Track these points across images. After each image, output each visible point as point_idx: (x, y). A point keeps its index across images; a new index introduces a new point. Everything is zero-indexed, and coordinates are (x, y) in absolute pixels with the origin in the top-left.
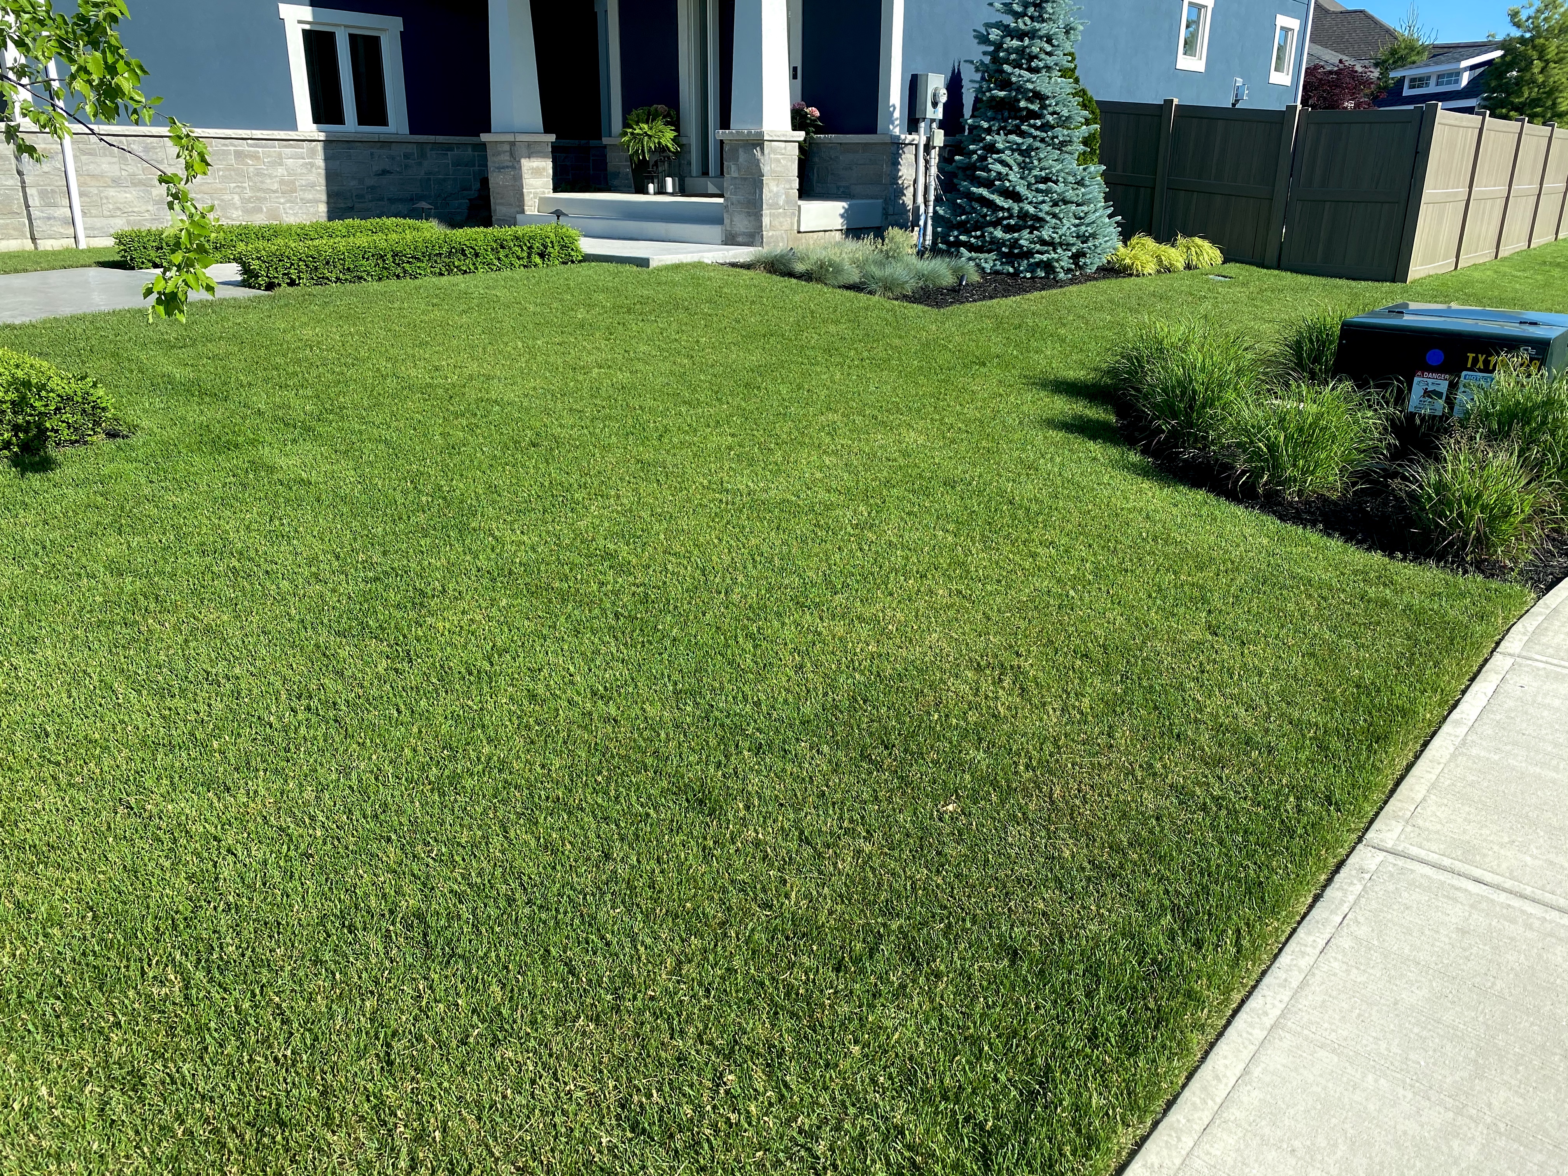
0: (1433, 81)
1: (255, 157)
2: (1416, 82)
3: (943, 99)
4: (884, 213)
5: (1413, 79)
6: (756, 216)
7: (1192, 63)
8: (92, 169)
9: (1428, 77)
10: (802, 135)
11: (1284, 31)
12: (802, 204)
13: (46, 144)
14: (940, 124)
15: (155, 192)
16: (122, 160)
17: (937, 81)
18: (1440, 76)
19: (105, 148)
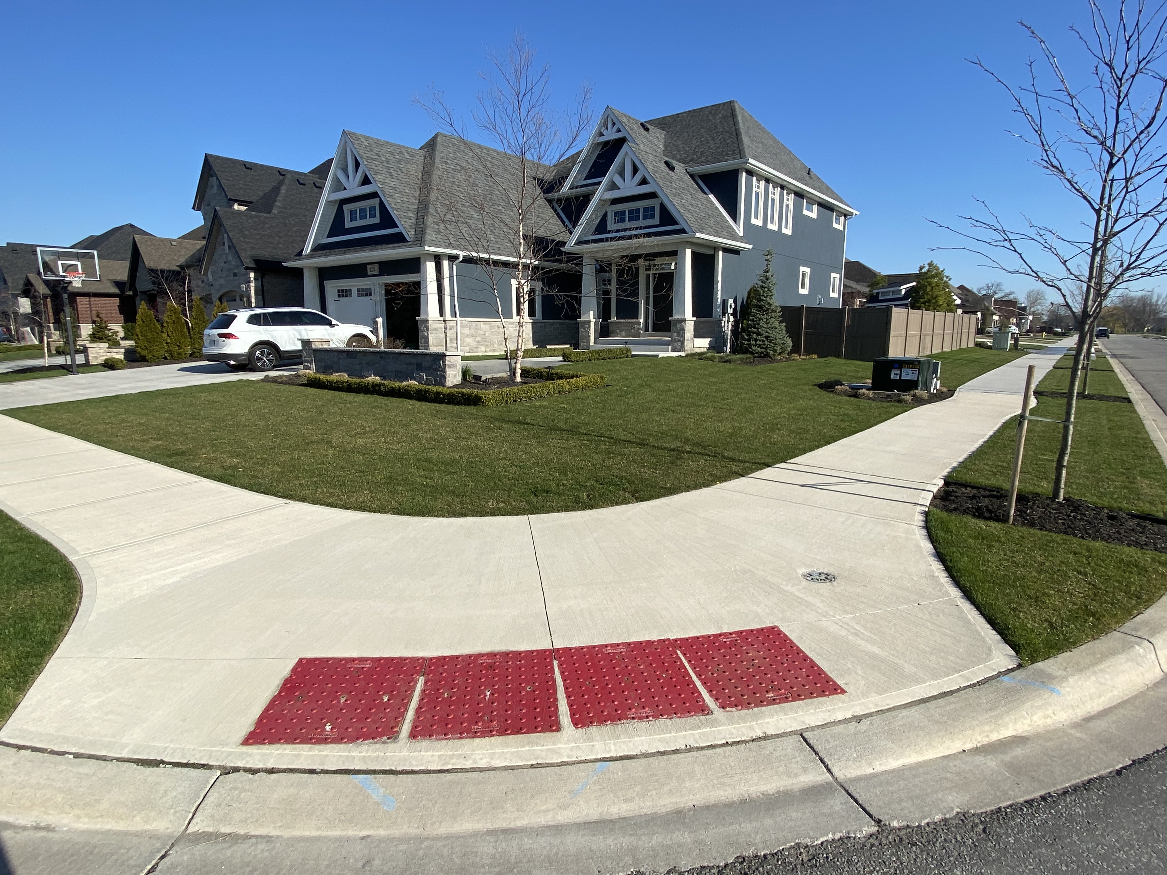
0: (891, 294)
3: (733, 307)
4: (716, 342)
5: (883, 293)
6: (683, 343)
7: (804, 291)
8: (463, 331)
9: (889, 292)
10: (695, 319)
11: (834, 279)
12: (695, 339)
13: (453, 324)
14: (732, 315)
15: (477, 339)
16: (470, 329)
17: (731, 301)
18: (893, 292)
19: (466, 325)
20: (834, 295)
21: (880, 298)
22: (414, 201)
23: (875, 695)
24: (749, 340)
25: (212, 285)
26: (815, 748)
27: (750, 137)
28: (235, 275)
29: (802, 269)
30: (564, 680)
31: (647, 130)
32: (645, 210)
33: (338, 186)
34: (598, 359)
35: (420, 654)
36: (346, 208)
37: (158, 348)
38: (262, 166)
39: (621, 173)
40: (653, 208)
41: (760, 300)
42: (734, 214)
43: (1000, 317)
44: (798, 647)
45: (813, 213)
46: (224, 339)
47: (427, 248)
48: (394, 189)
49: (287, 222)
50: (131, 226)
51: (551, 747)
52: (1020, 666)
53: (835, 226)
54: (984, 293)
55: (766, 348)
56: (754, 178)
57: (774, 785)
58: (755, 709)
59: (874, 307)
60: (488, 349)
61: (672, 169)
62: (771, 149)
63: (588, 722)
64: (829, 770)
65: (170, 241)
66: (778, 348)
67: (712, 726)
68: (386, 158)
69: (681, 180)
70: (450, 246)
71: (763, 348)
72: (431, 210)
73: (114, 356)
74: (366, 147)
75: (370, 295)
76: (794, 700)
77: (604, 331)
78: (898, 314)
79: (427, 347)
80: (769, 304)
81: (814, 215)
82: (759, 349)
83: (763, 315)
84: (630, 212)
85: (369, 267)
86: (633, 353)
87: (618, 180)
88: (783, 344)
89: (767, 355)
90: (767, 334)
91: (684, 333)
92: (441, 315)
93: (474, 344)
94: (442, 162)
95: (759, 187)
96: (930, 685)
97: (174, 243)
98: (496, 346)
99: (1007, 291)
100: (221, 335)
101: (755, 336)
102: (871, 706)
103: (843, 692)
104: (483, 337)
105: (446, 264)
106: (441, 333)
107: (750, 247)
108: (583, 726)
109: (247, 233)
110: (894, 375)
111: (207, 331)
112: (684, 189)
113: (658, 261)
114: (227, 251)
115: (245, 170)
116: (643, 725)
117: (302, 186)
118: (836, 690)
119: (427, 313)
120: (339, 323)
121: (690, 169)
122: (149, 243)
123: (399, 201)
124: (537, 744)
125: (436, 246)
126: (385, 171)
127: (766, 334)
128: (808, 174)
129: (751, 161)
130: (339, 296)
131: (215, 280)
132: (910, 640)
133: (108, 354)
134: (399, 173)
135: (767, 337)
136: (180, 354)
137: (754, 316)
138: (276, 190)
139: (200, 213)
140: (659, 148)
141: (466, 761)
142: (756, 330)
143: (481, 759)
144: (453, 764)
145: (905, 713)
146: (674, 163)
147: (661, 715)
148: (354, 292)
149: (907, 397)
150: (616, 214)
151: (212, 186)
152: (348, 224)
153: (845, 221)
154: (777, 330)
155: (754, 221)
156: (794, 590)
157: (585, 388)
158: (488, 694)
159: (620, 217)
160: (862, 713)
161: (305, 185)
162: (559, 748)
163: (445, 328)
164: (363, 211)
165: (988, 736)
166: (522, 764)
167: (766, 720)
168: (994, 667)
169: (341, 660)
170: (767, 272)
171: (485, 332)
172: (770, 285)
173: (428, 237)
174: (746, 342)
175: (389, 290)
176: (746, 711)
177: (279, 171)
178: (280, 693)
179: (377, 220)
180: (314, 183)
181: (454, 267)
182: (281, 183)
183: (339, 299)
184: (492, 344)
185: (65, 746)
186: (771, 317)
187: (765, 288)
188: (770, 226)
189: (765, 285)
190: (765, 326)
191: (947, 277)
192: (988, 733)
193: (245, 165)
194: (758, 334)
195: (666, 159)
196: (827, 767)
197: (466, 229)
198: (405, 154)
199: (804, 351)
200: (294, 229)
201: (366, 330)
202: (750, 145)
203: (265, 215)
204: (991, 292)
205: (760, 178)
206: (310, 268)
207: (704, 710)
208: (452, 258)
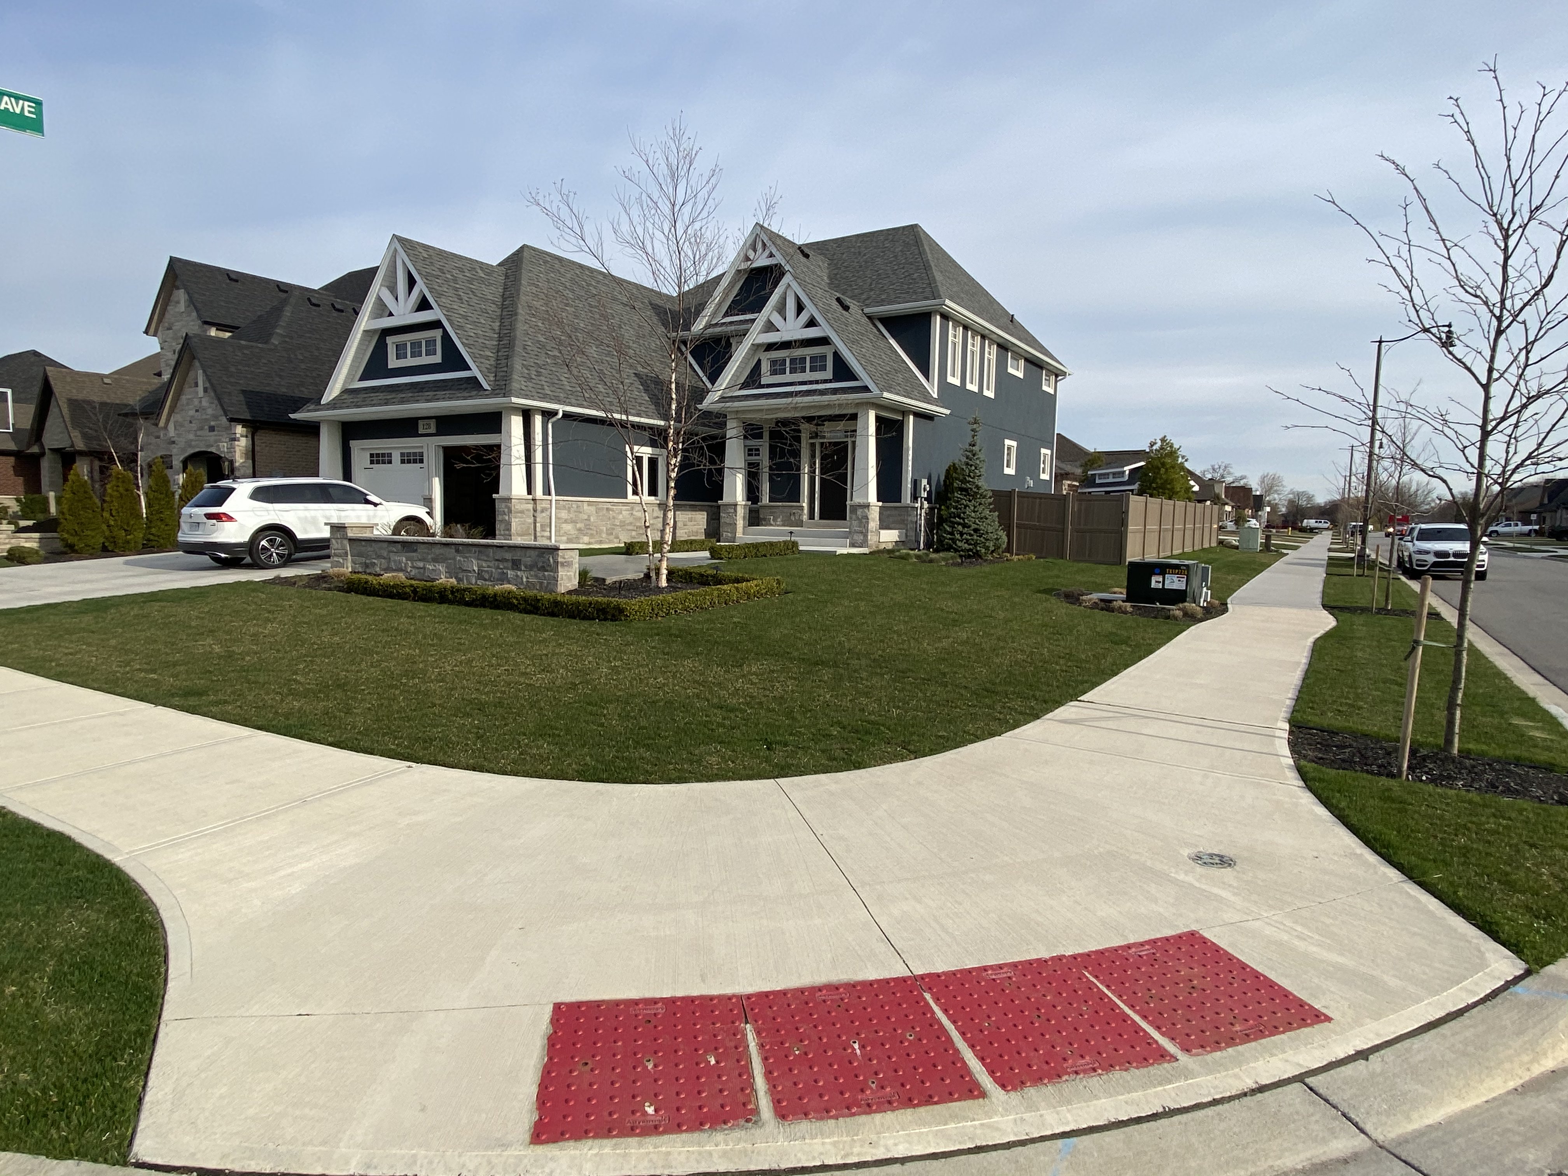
0: (1111, 476)
1: (613, 510)
2: (1101, 476)
3: (929, 489)
4: (907, 536)
5: (1100, 475)
6: (866, 536)
7: (1010, 471)
8: (559, 515)
9: (1108, 474)
10: (880, 504)
11: (1045, 455)
12: (882, 532)
13: (545, 505)
14: (926, 499)
15: (578, 525)
16: (569, 512)
17: (924, 482)
18: (1114, 474)
19: (564, 506)
20: (1045, 477)
21: (1098, 481)
22: (492, 335)
23: (1368, 1020)
24: (952, 533)
25: (174, 442)
26: (1331, 1099)
27: (942, 272)
28: (212, 429)
29: (1008, 442)
30: (954, 1022)
31: (807, 256)
32: (813, 359)
33: (382, 310)
34: (757, 556)
35: (729, 991)
36: (390, 340)
37: (93, 534)
38: (254, 277)
39: (781, 309)
40: (824, 358)
41: (964, 481)
42: (925, 369)
43: (1233, 507)
44: (1238, 959)
45: (1017, 370)
46: (214, 521)
47: (514, 400)
48: (465, 317)
49: (292, 356)
50: (35, 353)
51: (985, 1121)
52: (1528, 973)
53: (1045, 388)
54: (1209, 476)
55: (976, 544)
56: (951, 323)
57: (1302, 1156)
58: (1230, 1050)
59: (1090, 493)
60: (592, 540)
61: (846, 308)
62: (967, 288)
63: (1017, 1082)
64: (1362, 1131)
65: (101, 377)
66: (991, 544)
67: (1186, 1079)
68: (452, 276)
69: (857, 322)
70: (544, 398)
71: (971, 544)
72: (518, 349)
73: (22, 544)
74: (424, 259)
75: (421, 461)
76: (1272, 1034)
77: (755, 519)
78: (1136, 503)
79: (509, 536)
80: (978, 487)
81: (1020, 375)
82: (966, 545)
83: (970, 501)
84: (793, 361)
85: (421, 423)
86: (801, 548)
87: (776, 319)
88: (997, 539)
89: (977, 555)
90: (976, 526)
91: (868, 523)
92: (529, 492)
93: (573, 532)
94: (530, 284)
95: (955, 335)
96: (1429, 1003)
97: (106, 381)
98: (604, 535)
99: (1238, 474)
100: (209, 516)
101: (960, 528)
102: (1371, 1036)
103: (1328, 1019)
104: (588, 522)
105: (538, 420)
106: (528, 517)
107: (948, 412)
108: (1014, 1089)
109: (233, 369)
110: (1155, 582)
111: (185, 510)
112: (863, 335)
113: (827, 427)
114: (201, 393)
115: (228, 281)
116: (1094, 1082)
117: (315, 308)
118: (1318, 1017)
119: (510, 489)
120: (383, 502)
121: (867, 310)
122: (69, 379)
123: (472, 334)
124: (965, 1119)
125: (526, 397)
126: (451, 293)
127: (974, 526)
128: (1012, 321)
129: (948, 302)
130: (372, 462)
131: (179, 435)
132: (1373, 943)
133: (13, 541)
134: (472, 296)
135: (976, 530)
136: (128, 542)
137: (958, 502)
138: (277, 311)
139: (155, 340)
140: (823, 280)
141: (874, 1147)
142: (961, 521)
143: (896, 1145)
144: (858, 1155)
145: (1416, 1043)
146: (848, 301)
147: (1112, 1066)
148: (396, 457)
149: (1175, 610)
150: (774, 362)
151: (178, 302)
152: (393, 363)
153: (1056, 382)
154: (988, 521)
155: (950, 379)
156: (1190, 879)
157: (758, 594)
158: (856, 1046)
159: (777, 368)
160: (1365, 1047)
161: (318, 306)
162: (997, 1122)
163: (535, 510)
164: (416, 345)
165: (1528, 1070)
166: (956, 1148)
167: (1252, 1065)
168: (1497, 974)
169: (617, 1003)
170: (974, 445)
171: (589, 516)
172: (978, 462)
173: (515, 385)
174: (949, 536)
175: (451, 455)
176: (1219, 1053)
177: (278, 286)
178: (550, 1059)
179: (437, 359)
180: (333, 305)
181: (550, 426)
182: (284, 302)
183: (372, 466)
184: (599, 533)
185: (253, 1163)
186: (980, 504)
187: (971, 465)
188: (970, 387)
189: (971, 463)
190: (973, 514)
191: (1183, 457)
192: (1528, 1066)
193: (228, 275)
194: (965, 526)
195: (838, 295)
196: (1356, 1125)
197: (566, 375)
198: (479, 271)
199: (1017, 549)
200: (303, 366)
201: (420, 512)
202: (944, 282)
203: (260, 345)
204: (1217, 476)
205: (957, 323)
206: (331, 422)
207: (1163, 1056)
208: (548, 414)
